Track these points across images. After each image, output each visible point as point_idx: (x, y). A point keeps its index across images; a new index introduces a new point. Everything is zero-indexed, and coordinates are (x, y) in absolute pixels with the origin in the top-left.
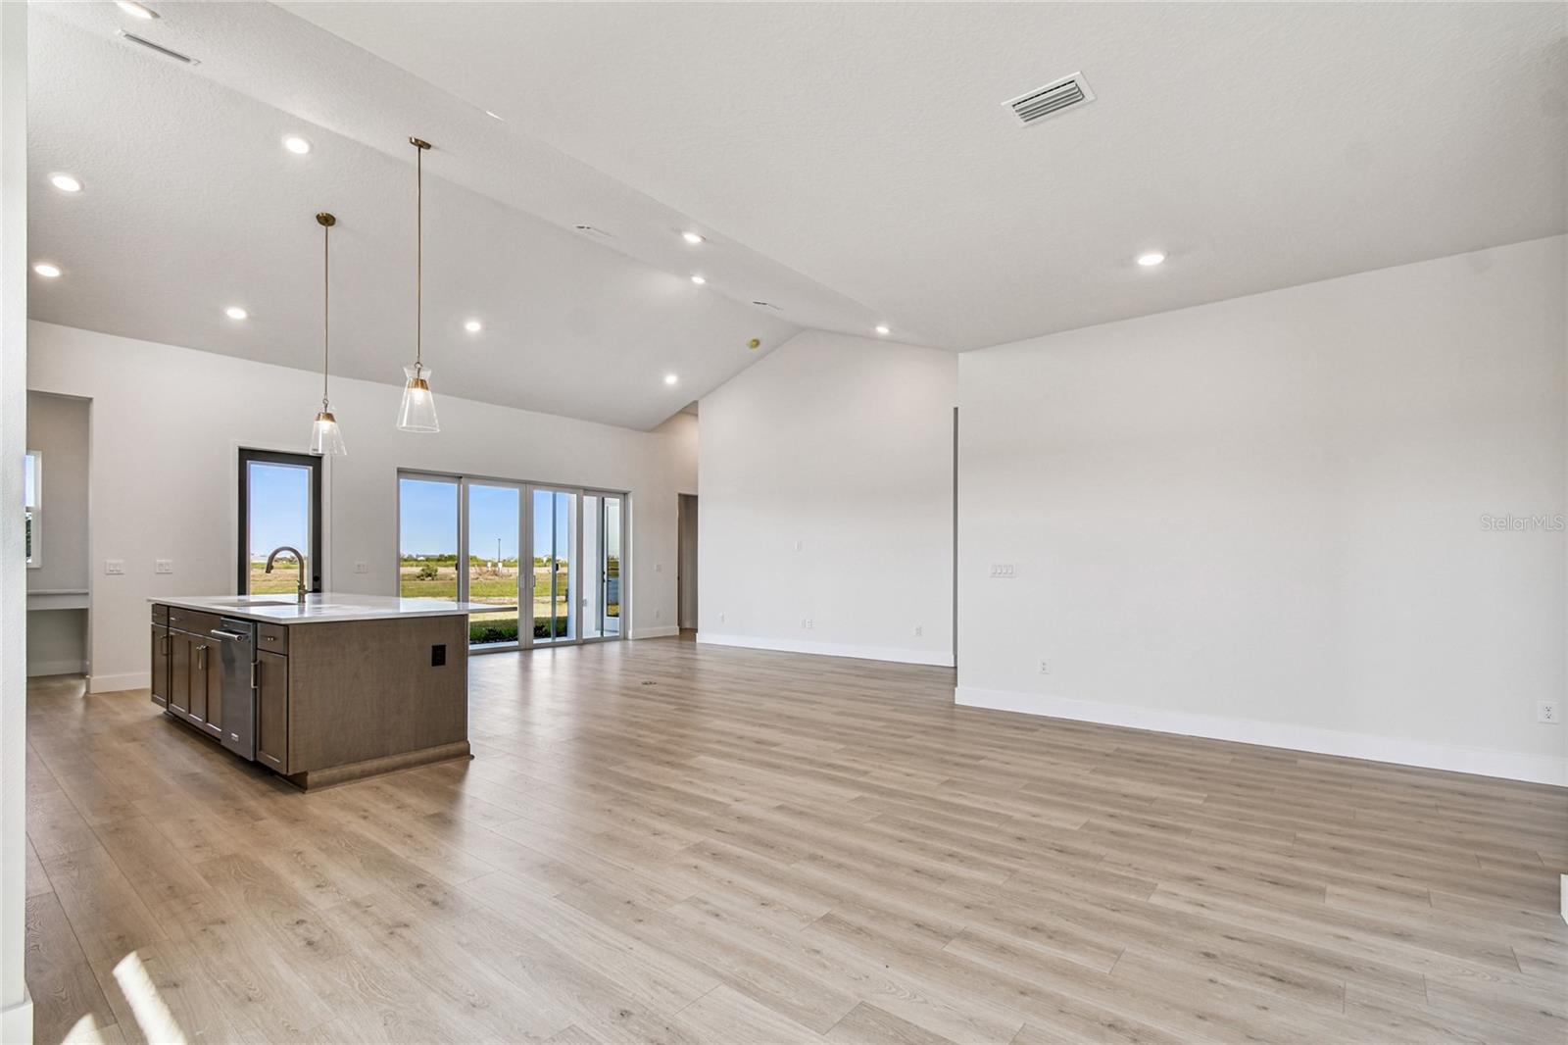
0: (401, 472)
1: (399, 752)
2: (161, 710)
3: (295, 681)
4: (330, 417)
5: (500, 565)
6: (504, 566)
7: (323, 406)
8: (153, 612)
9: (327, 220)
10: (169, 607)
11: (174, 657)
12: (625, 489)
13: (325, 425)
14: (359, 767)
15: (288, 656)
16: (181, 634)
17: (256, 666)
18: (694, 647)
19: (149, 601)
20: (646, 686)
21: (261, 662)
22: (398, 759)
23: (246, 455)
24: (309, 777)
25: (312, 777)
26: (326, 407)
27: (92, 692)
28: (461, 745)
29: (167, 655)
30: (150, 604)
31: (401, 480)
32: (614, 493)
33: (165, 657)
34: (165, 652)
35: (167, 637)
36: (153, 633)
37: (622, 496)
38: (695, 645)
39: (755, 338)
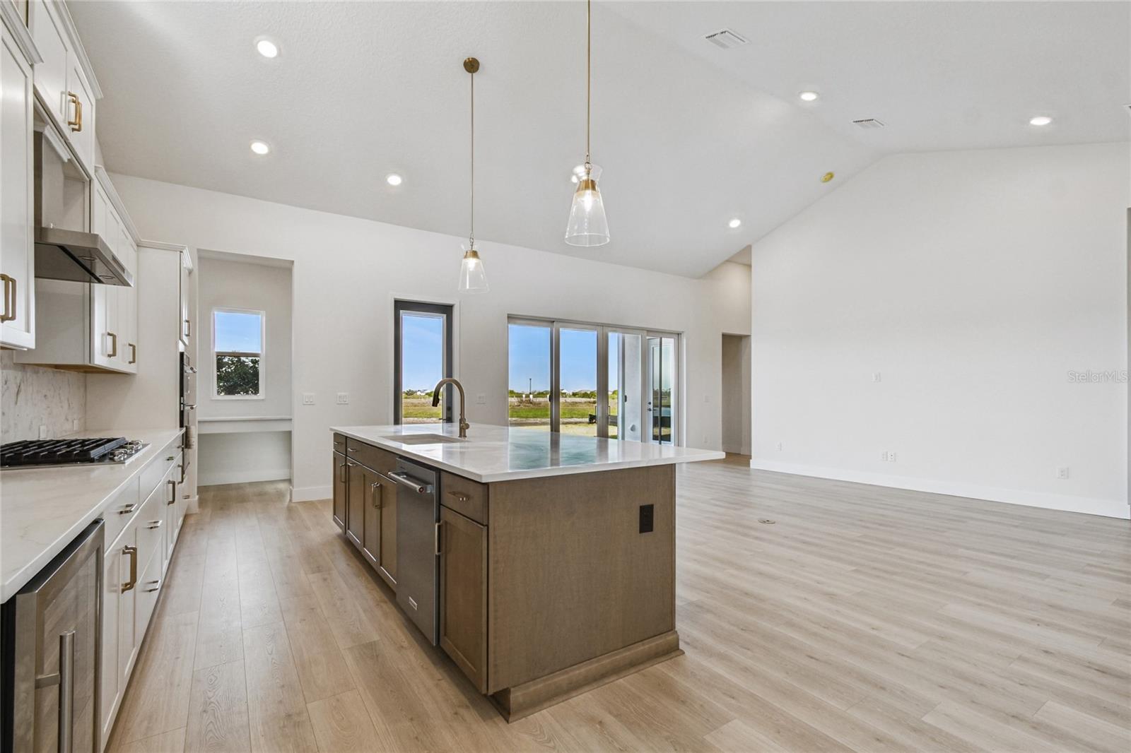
0: (511, 318)
1: (606, 652)
2: (339, 531)
3: (497, 562)
4: (475, 254)
5: (531, 396)
6: (534, 397)
7: (469, 244)
8: (334, 441)
9: (472, 66)
10: (346, 437)
11: (351, 483)
12: (679, 329)
13: (472, 263)
14: (566, 676)
15: (488, 526)
16: (357, 465)
17: (439, 527)
18: (748, 473)
19: (331, 430)
20: (764, 525)
21: (446, 523)
22: (606, 662)
23: (400, 305)
24: (512, 697)
25: (516, 696)
26: (472, 246)
27: (293, 501)
28: (670, 638)
29: (345, 482)
30: (333, 432)
31: (509, 326)
32: (669, 334)
33: (343, 484)
34: (343, 480)
35: (346, 465)
36: (335, 459)
37: (676, 337)
38: (749, 471)
39: (828, 171)
